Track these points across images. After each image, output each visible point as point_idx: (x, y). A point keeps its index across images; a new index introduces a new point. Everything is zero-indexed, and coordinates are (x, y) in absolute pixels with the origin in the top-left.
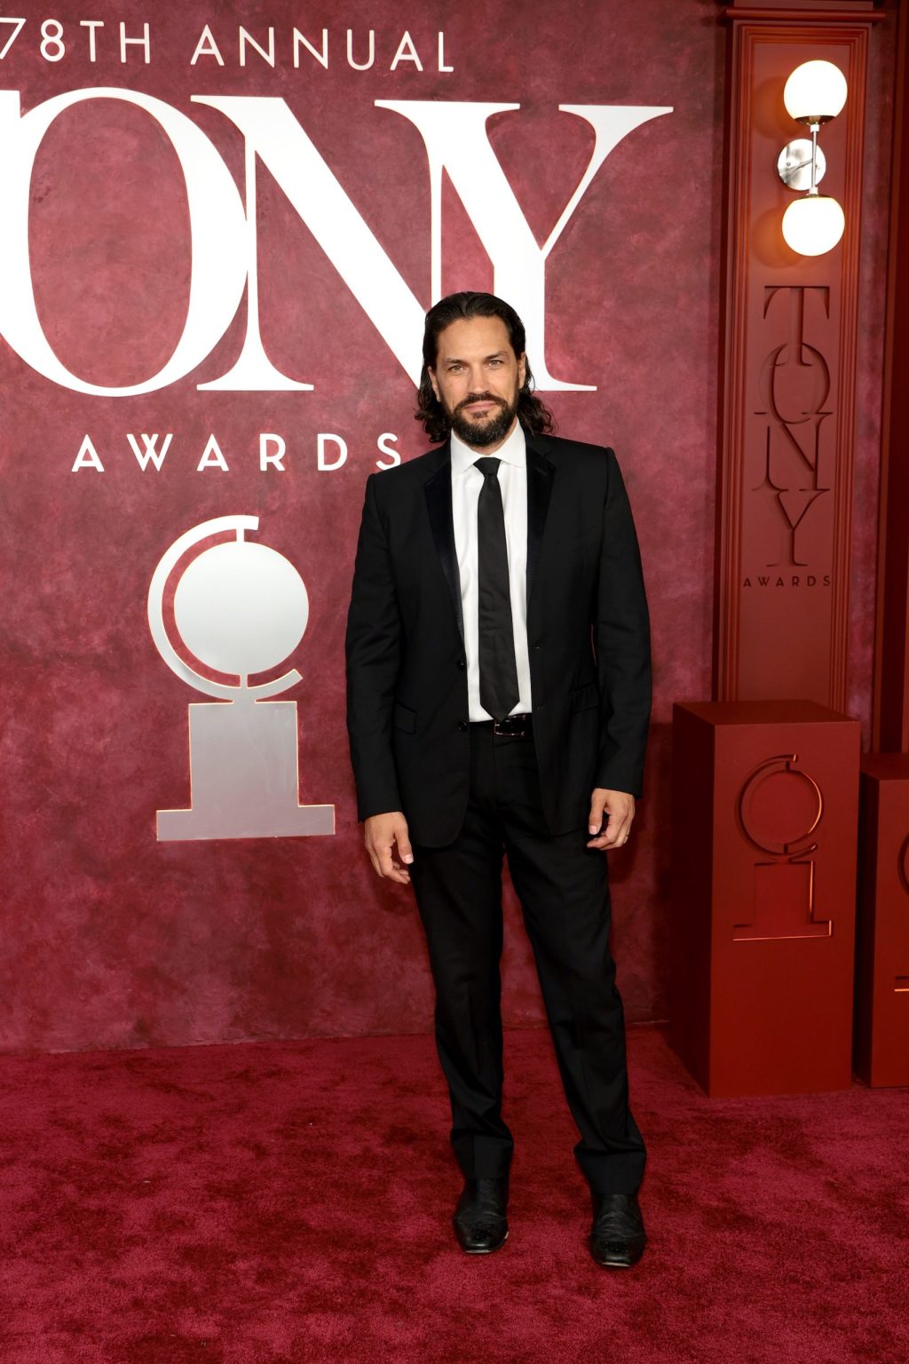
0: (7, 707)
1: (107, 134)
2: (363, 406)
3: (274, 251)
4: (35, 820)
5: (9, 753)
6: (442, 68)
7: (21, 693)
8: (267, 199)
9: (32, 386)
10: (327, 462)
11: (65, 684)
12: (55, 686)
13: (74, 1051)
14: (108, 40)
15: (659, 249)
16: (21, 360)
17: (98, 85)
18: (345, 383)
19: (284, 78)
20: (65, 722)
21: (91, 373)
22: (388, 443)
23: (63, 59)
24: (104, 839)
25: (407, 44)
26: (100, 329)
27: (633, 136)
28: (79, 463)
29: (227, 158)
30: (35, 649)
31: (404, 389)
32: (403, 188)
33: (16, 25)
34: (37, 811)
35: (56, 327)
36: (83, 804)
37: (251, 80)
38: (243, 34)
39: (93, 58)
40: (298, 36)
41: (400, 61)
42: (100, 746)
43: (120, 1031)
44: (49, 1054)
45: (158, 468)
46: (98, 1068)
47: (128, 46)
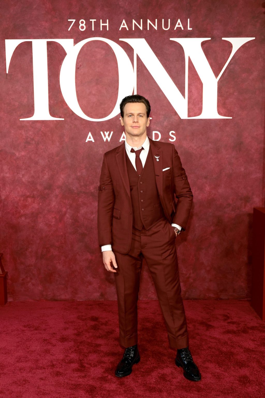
0: (67, 206)
1: (97, 50)
2: (165, 123)
3: (141, 81)
4: (74, 237)
5: (68, 218)
6: (189, 29)
7: (71, 202)
8: (140, 66)
9: (75, 119)
10: (156, 139)
11: (83, 200)
12: (80, 201)
13: (84, 300)
14: (97, 24)
15: (251, 78)
16: (73, 112)
17: (94, 37)
18: (161, 117)
19: (145, 33)
20: (83, 211)
21: (91, 115)
22: (172, 134)
23: (85, 30)
24: (93, 243)
25: (179, 23)
26: (94, 103)
27: (244, 46)
28: (88, 140)
29: (129, 55)
30: (75, 190)
31: (177, 119)
32: (177, 63)
33: (72, 22)
34: (75, 234)
35: (82, 103)
36: (87, 233)
37: (136, 34)
38: (134, 21)
39: (93, 30)
40: (149, 21)
41: (177, 27)
42: (92, 217)
43: (96, 295)
44: (77, 301)
45: (109, 141)
46: (90, 305)
47: (103, 26)
